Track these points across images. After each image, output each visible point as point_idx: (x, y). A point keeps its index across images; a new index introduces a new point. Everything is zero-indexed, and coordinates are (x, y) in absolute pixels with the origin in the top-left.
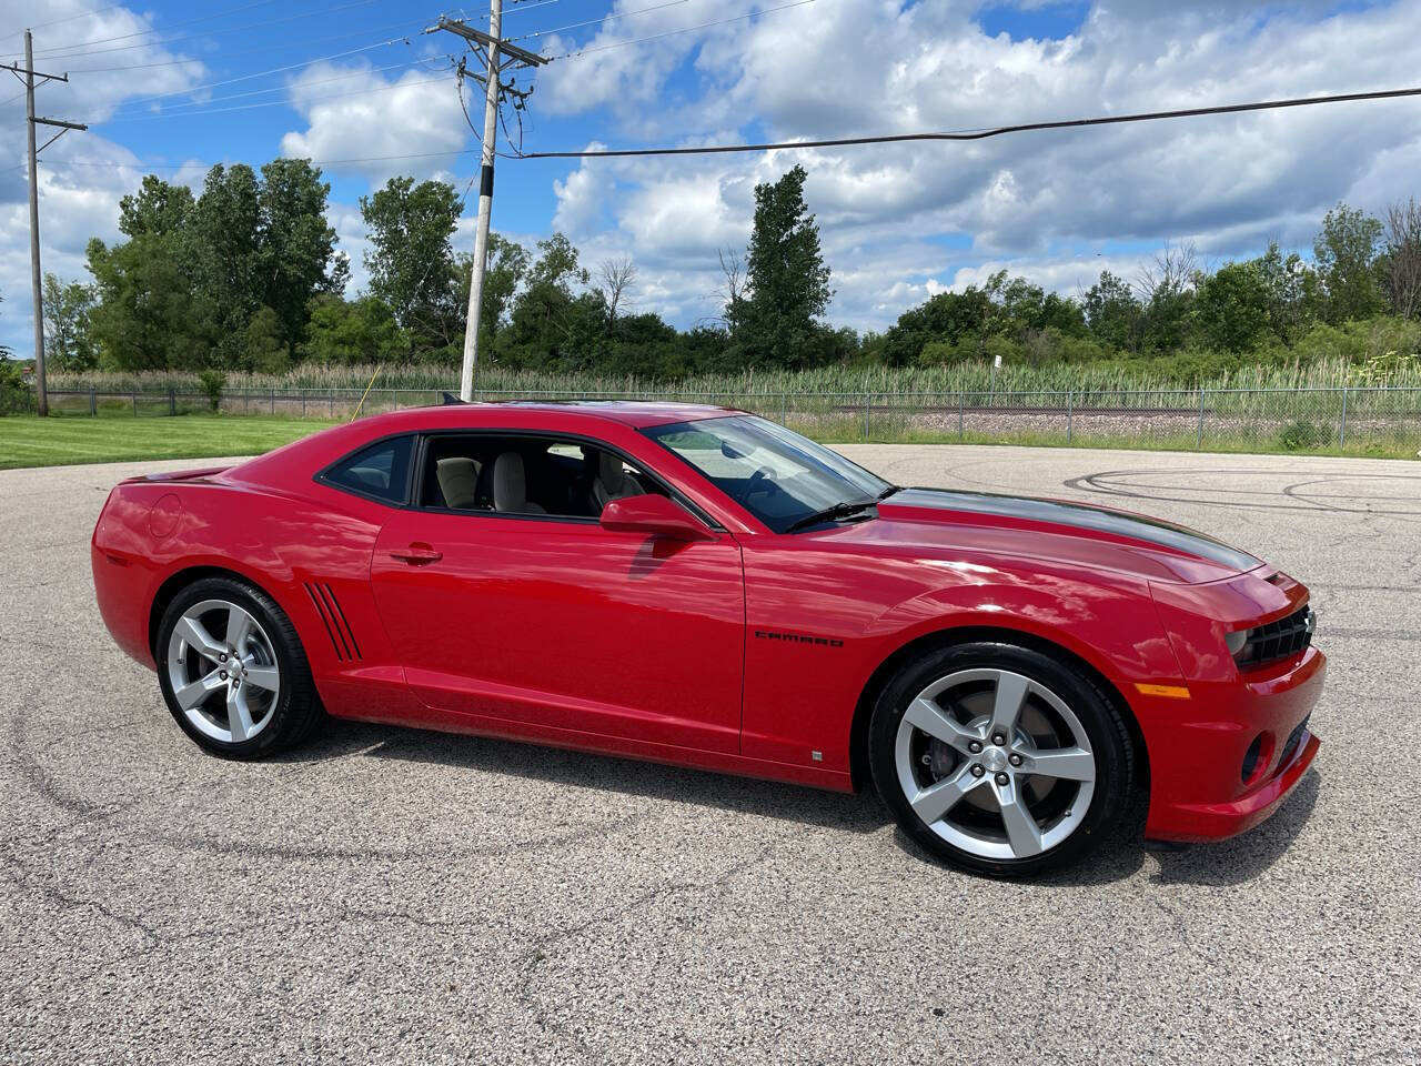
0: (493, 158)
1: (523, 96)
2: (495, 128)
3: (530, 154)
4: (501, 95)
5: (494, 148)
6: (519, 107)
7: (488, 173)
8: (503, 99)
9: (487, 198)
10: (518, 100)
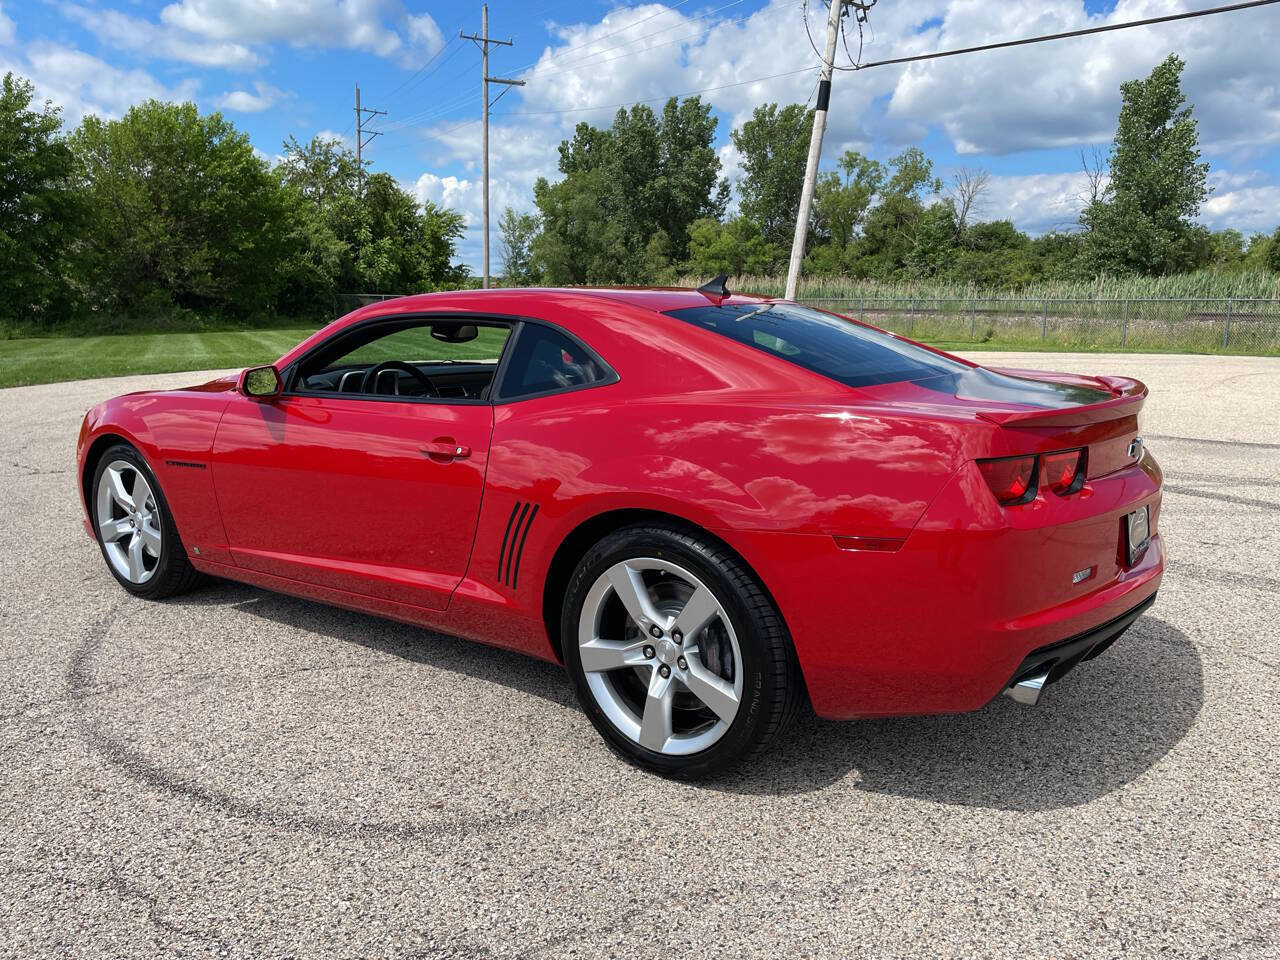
0: (830, 72)
1: (866, 8)
2: (835, 42)
3: (866, 64)
4: (844, 9)
5: (832, 64)
6: (861, 20)
7: (826, 87)
8: (846, 13)
9: (823, 112)
10: (861, 13)
